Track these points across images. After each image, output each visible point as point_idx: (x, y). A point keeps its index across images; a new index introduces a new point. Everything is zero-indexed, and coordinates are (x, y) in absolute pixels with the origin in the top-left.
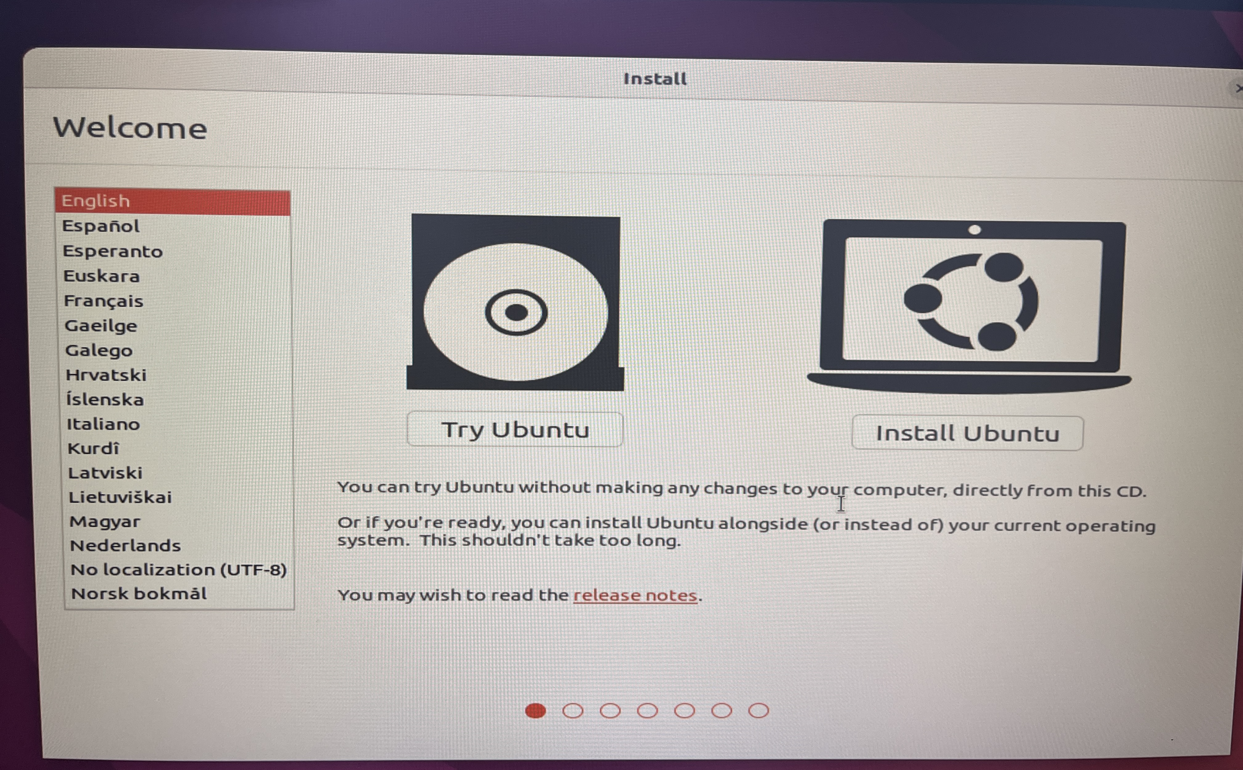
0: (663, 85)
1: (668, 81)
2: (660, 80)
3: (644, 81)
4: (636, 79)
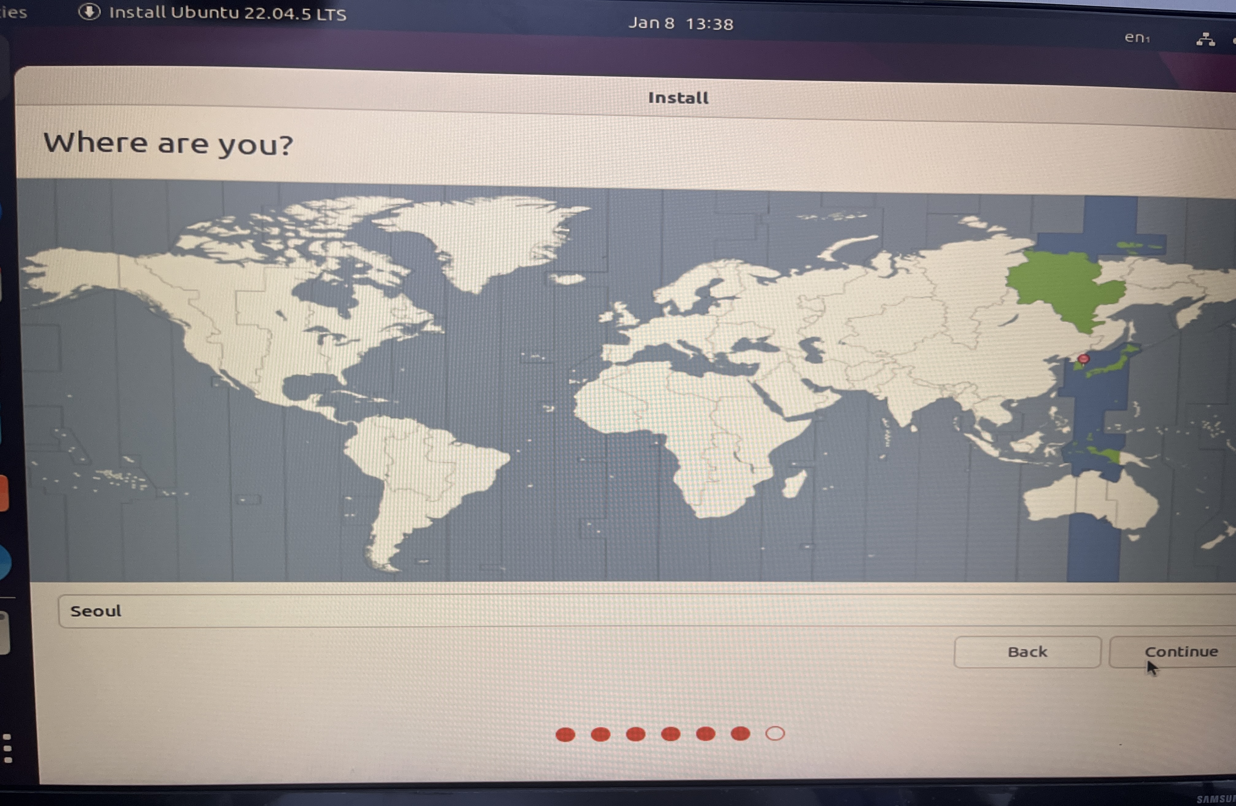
0: (686, 104)
1: (691, 100)
2: (683, 99)
3: (667, 99)
4: (660, 98)
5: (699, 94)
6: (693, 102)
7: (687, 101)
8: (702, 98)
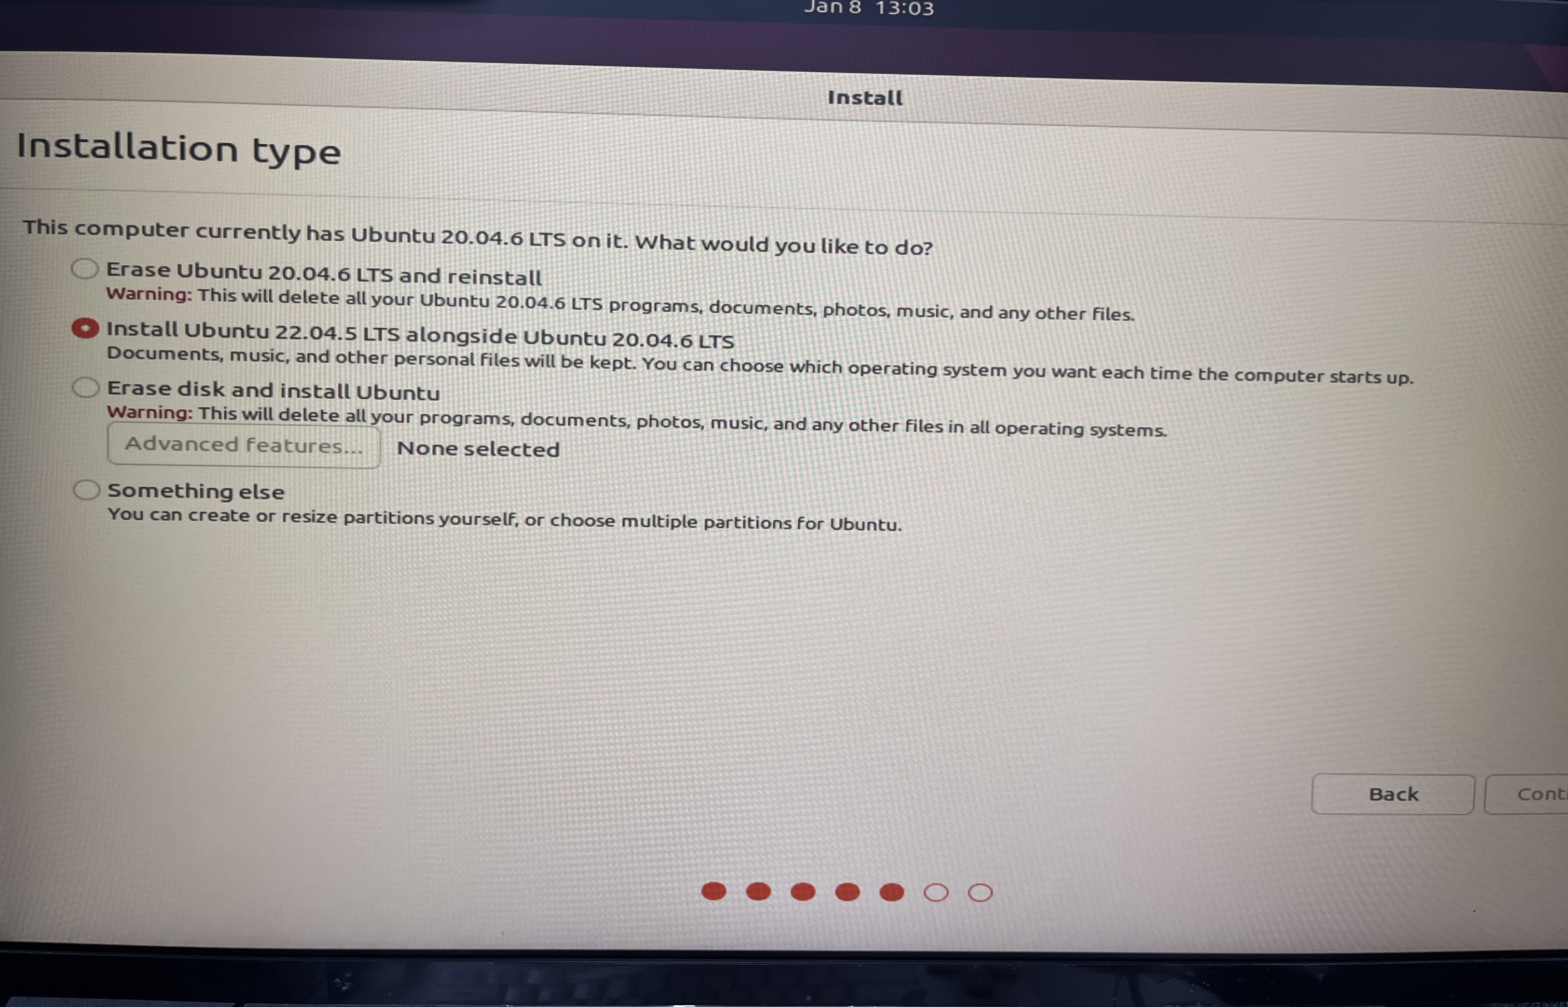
0: (874, 105)
1: (881, 100)
2: (871, 99)
3: (851, 100)
4: (843, 98)
5: (891, 92)
6: (883, 103)
7: (876, 102)
8: (894, 98)
